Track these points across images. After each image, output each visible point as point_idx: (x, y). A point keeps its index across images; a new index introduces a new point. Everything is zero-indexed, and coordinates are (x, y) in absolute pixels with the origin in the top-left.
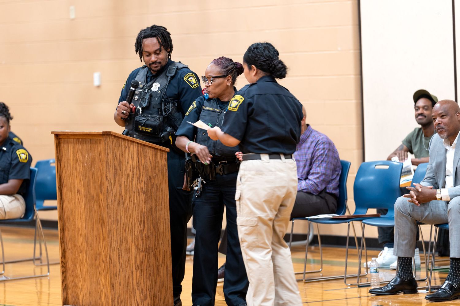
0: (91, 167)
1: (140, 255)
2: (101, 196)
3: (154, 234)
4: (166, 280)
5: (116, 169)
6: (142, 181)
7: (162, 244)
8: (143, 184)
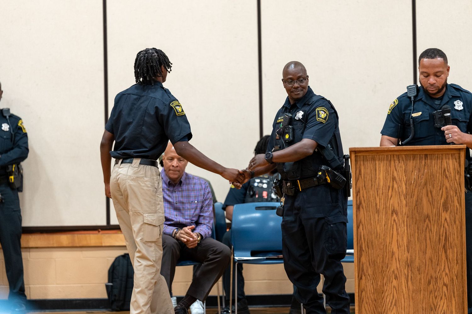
0: (425, 185)
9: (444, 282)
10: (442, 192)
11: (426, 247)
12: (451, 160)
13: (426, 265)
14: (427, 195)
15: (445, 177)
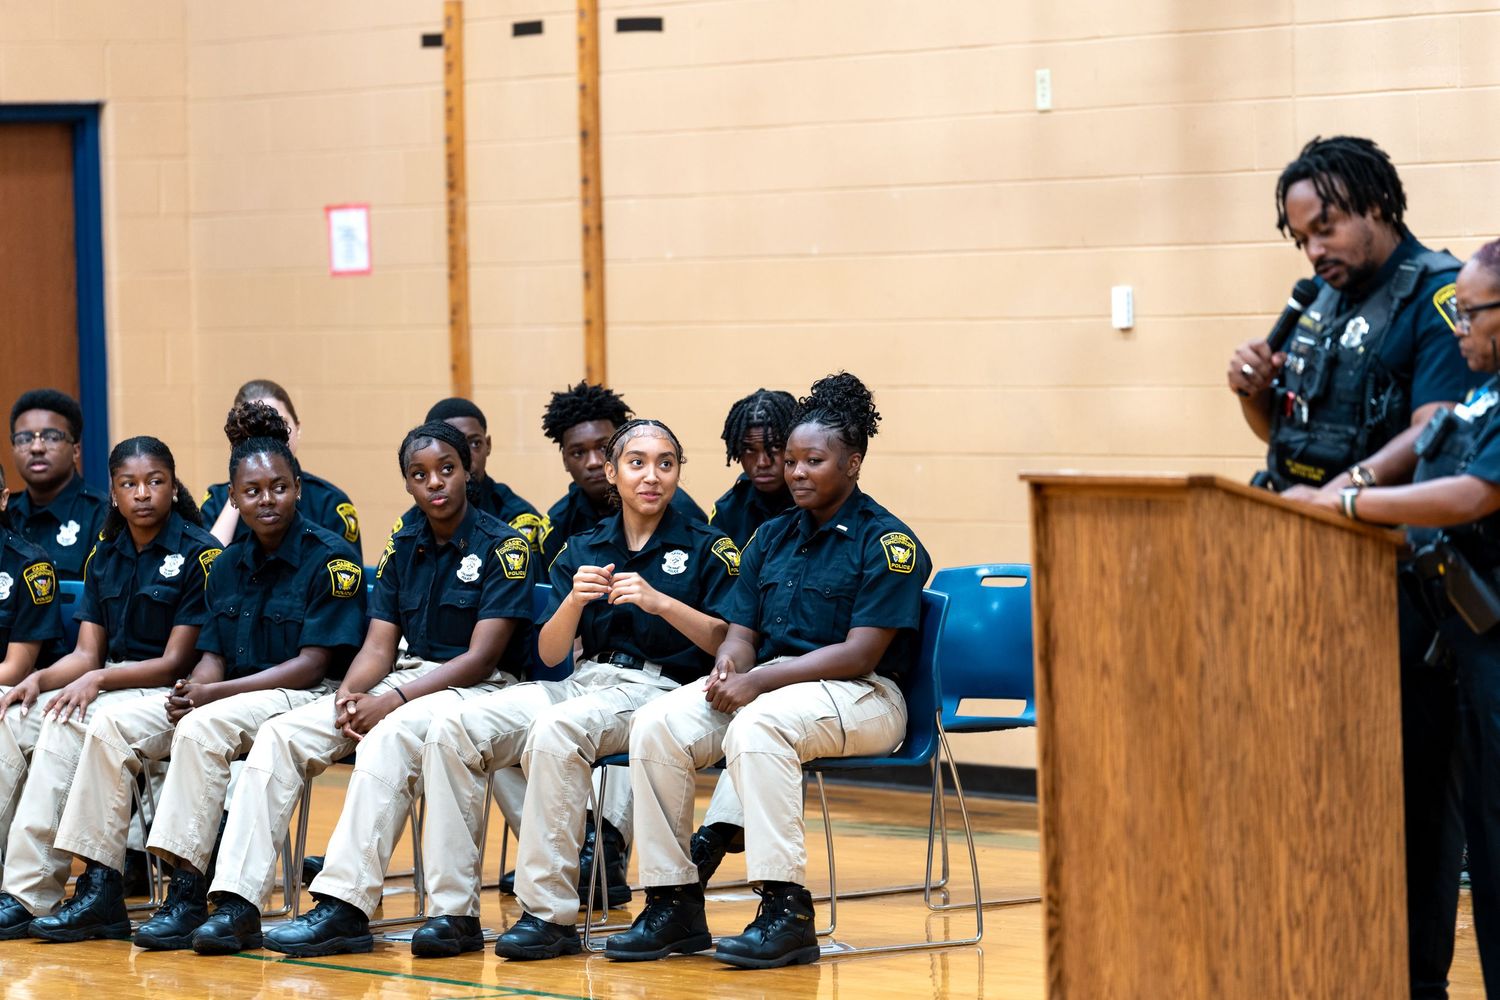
0: (1149, 590)
1: (1302, 879)
2: (1180, 686)
3: (1350, 813)
4: (1386, 961)
5: (1229, 599)
6: (1313, 638)
7: (1374, 845)
8: (1316, 648)
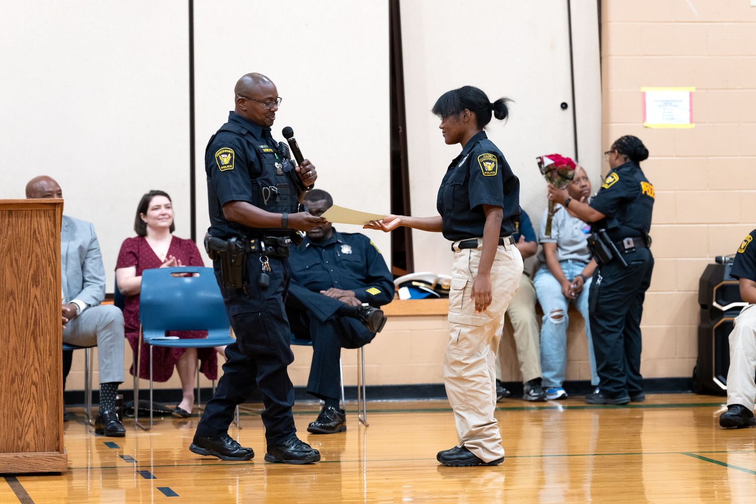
9: (32, 380)
10: (32, 260)
11: (9, 334)
12: (43, 218)
13: (8, 358)
14: (12, 265)
15: (35, 240)
